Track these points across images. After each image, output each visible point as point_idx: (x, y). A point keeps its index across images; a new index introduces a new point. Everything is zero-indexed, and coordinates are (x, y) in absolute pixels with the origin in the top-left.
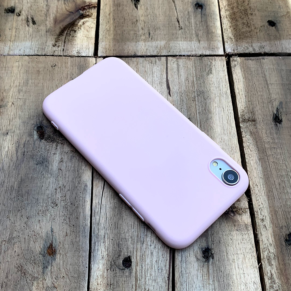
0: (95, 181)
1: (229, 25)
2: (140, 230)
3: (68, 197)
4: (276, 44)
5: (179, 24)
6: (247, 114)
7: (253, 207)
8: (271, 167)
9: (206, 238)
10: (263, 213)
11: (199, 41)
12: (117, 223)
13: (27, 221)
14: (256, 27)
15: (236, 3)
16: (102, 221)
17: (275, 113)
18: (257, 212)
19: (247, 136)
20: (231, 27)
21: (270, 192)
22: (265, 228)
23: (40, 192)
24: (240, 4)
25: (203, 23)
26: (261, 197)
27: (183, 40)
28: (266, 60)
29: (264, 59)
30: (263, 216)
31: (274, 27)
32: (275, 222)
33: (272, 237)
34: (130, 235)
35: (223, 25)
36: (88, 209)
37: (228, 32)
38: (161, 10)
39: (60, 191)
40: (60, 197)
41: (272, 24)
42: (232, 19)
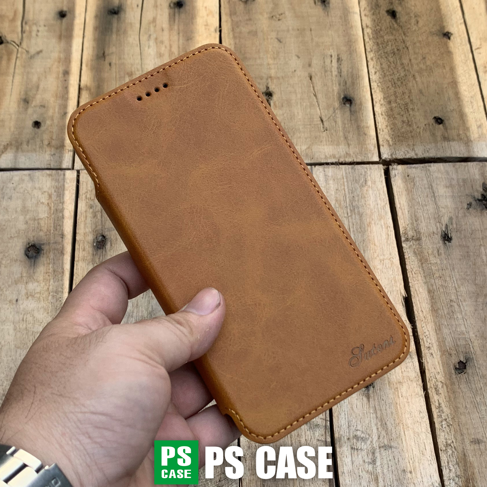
1: (385, 124)
4: (444, 146)
5: (323, 124)
6: (411, 232)
7: (418, 334)
10: (429, 341)
11: (349, 144)
14: (419, 126)
17: (444, 230)
18: (423, 339)
20: (387, 126)
22: (432, 356)
25: (353, 122)
26: (427, 323)
27: (328, 144)
30: (430, 344)
31: (442, 124)
33: (440, 366)
35: (377, 124)
37: (384, 133)
38: (299, 106)
41: (439, 121)
42: (389, 116)
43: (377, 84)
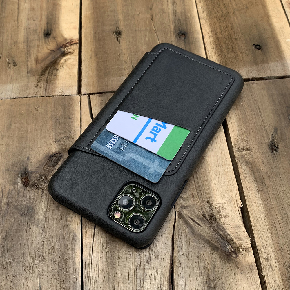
0: (84, 229)
2: (135, 281)
3: (56, 250)
4: (264, 67)
6: (241, 143)
7: (256, 245)
8: (271, 199)
9: (209, 285)
10: (267, 252)
12: (110, 276)
13: (13, 280)
14: (242, 52)
15: (219, 29)
16: (94, 274)
17: (271, 140)
18: (261, 250)
19: (243, 168)
20: (215, 53)
21: (273, 227)
22: (271, 268)
23: (27, 245)
24: (224, 30)
26: (263, 233)
28: (255, 84)
29: (254, 84)
30: (268, 255)
31: (260, 50)
32: (281, 260)
33: (280, 278)
34: (125, 288)
35: (207, 52)
36: (78, 261)
38: (143, 41)
39: (48, 243)
40: (47, 250)
41: (258, 47)
42: (216, 45)
43: (206, 20)
